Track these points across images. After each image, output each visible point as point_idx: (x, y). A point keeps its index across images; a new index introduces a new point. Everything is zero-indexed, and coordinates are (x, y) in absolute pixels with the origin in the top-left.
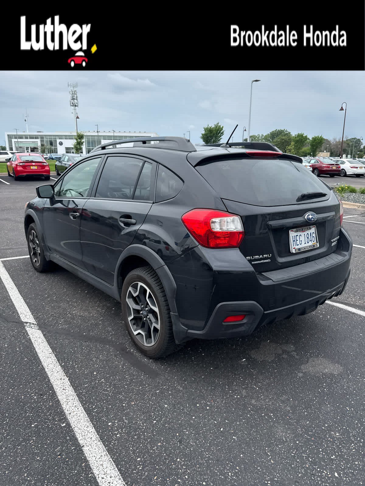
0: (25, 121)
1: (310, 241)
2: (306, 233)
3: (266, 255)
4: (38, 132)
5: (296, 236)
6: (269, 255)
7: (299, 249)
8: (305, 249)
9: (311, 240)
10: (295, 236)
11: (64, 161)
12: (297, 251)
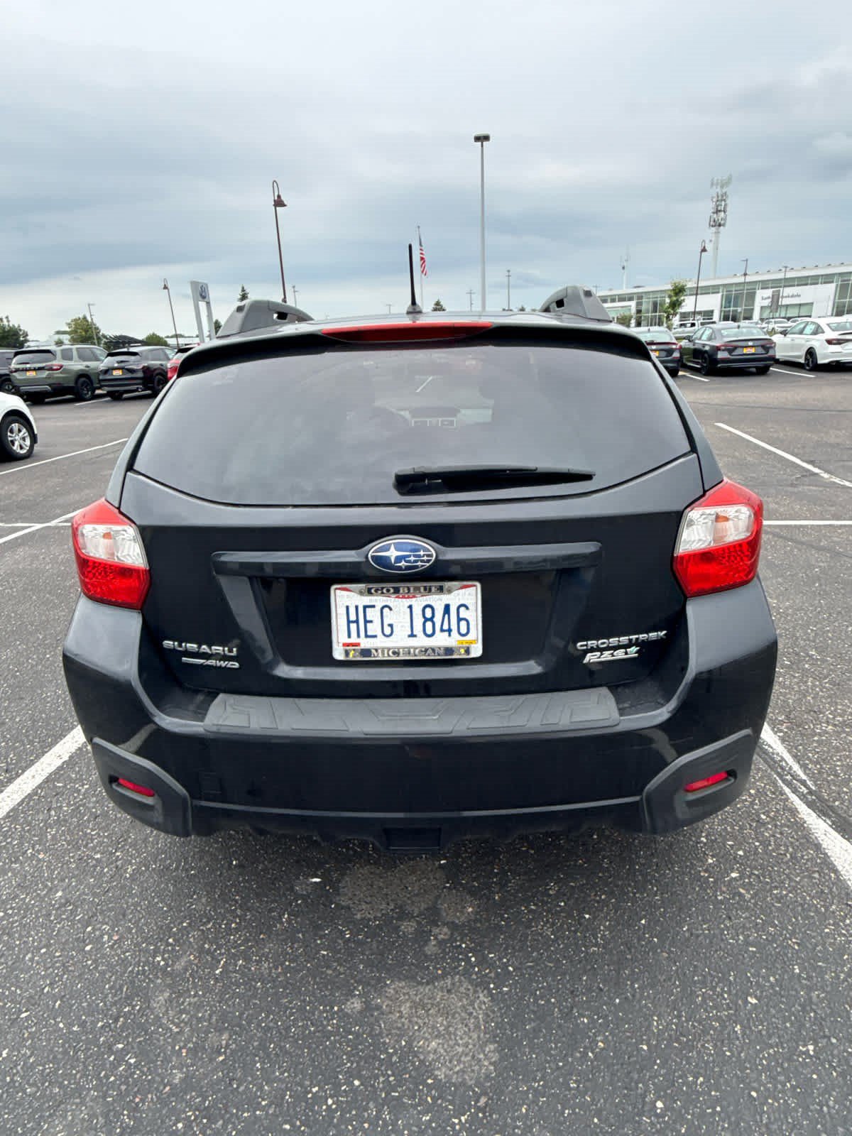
0: (624, 268)
1: (442, 630)
2: (418, 603)
3: (220, 646)
4: (636, 287)
5: (365, 607)
6: (231, 651)
7: (366, 652)
8: (394, 653)
9: (450, 630)
10: (357, 608)
11: (700, 339)
12: (354, 656)
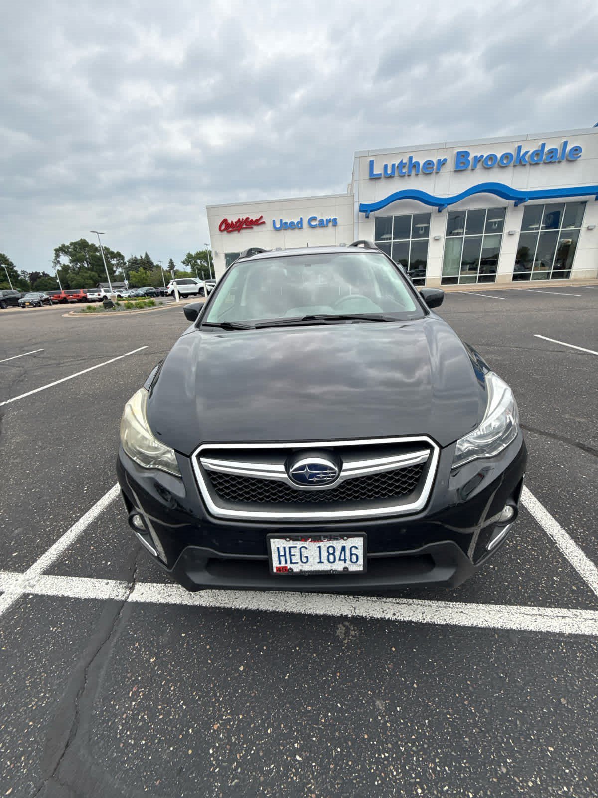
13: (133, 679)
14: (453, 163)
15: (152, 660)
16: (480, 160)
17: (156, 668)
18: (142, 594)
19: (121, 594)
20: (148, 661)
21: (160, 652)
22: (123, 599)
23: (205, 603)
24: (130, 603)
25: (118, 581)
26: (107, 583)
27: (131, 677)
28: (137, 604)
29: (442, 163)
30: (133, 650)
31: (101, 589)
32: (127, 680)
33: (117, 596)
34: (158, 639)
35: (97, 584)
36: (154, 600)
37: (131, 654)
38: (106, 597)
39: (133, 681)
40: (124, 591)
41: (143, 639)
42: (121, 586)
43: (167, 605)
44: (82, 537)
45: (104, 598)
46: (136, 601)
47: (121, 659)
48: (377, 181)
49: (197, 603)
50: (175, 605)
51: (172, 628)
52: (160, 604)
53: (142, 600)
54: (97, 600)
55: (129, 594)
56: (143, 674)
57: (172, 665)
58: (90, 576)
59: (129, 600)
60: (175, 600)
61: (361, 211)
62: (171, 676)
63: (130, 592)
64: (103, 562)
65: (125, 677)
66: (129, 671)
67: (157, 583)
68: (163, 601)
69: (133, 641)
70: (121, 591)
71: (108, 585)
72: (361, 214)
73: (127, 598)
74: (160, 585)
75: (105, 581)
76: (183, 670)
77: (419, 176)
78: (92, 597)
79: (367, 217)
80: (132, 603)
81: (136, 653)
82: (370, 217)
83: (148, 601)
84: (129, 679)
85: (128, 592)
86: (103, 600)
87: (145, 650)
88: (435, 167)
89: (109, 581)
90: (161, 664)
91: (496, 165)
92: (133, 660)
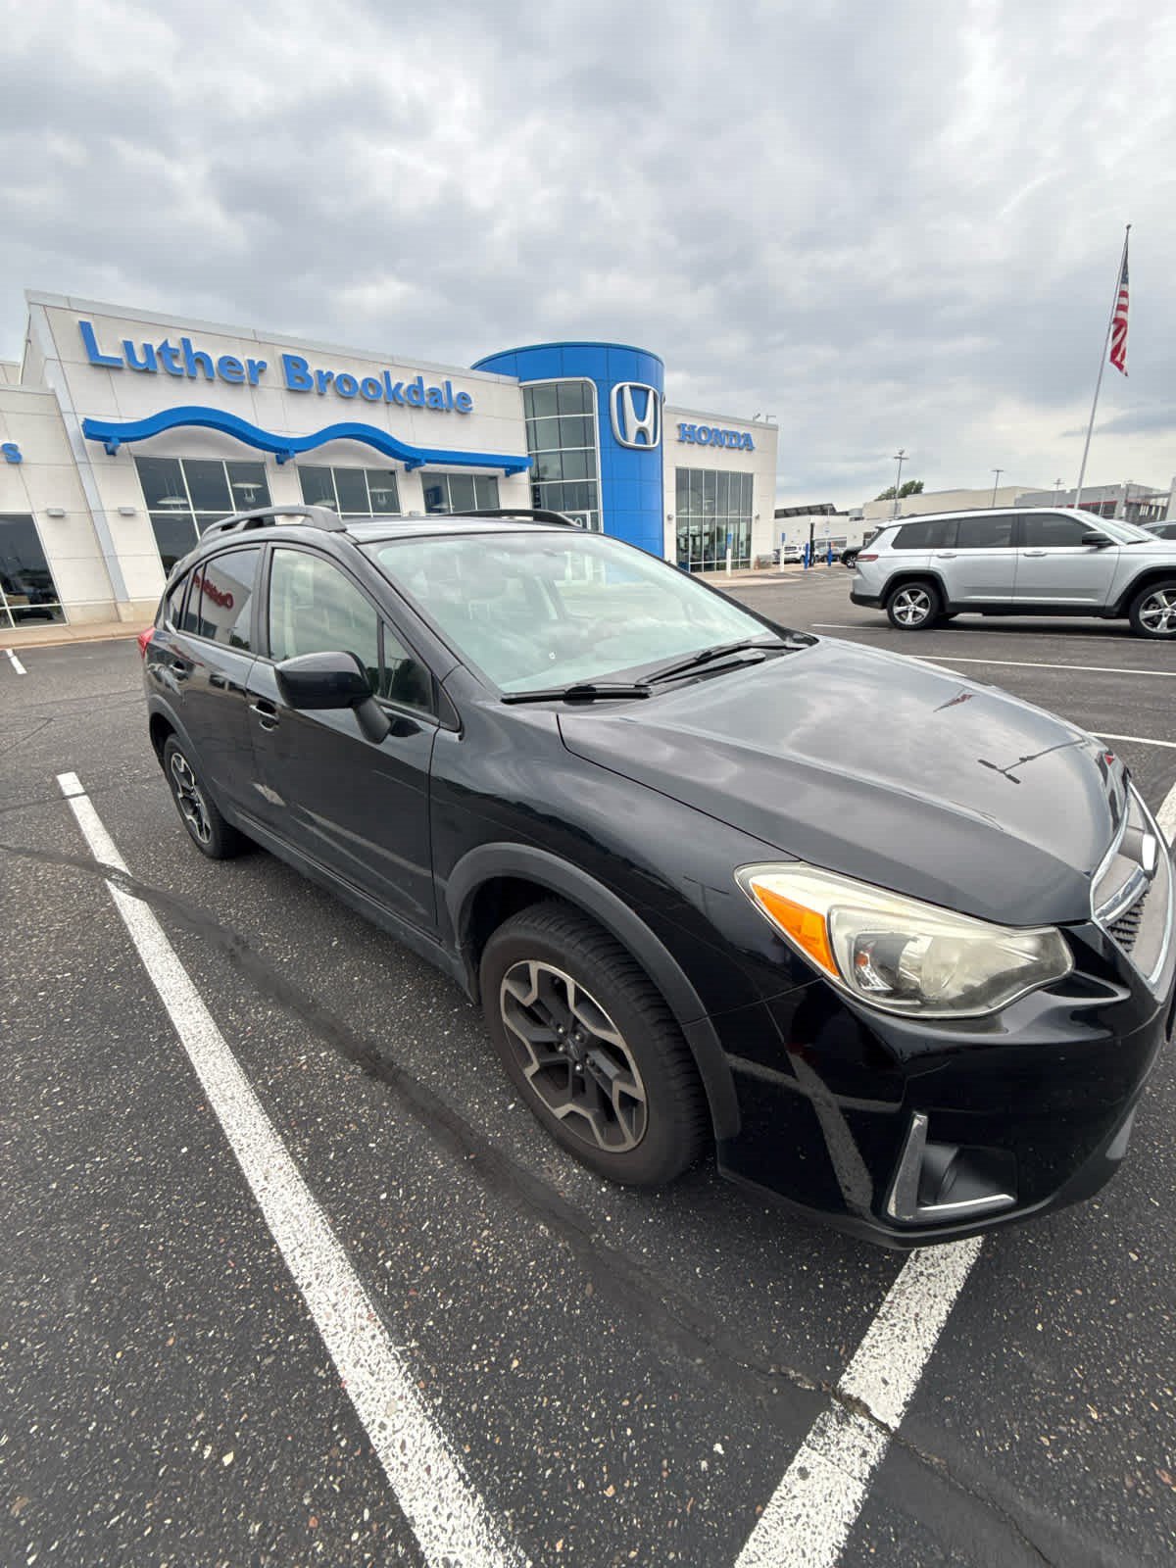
13: (1139, 1474)
14: (279, 370)
15: (1095, 1416)
16: (329, 381)
17: (1117, 1412)
18: (885, 1382)
19: (861, 1441)
20: (1095, 1425)
21: (1075, 1391)
22: (881, 1439)
23: (966, 1257)
24: (903, 1422)
25: (810, 1436)
26: (804, 1473)
27: (1133, 1478)
28: (915, 1408)
29: (258, 369)
30: (1057, 1453)
31: (819, 1499)
32: (1140, 1491)
33: (864, 1454)
34: (1038, 1383)
35: (793, 1508)
36: (922, 1358)
37: (1068, 1462)
38: (858, 1491)
39: (1145, 1477)
40: (855, 1431)
41: (1032, 1419)
42: (830, 1433)
43: (946, 1335)
44: (519, 1521)
45: (859, 1495)
46: (906, 1404)
47: (1079, 1495)
48: (112, 372)
49: (962, 1272)
50: (950, 1316)
51: (1016, 1343)
52: (936, 1347)
53: (905, 1388)
54: (858, 1520)
55: (871, 1417)
56: (1129, 1446)
57: (1114, 1375)
58: (745, 1526)
59: (895, 1423)
60: (934, 1312)
61: (89, 436)
62: (1136, 1387)
63: (866, 1411)
64: (704, 1464)
65: (1133, 1493)
66: (1117, 1480)
67: (864, 1334)
68: (930, 1340)
69: (1029, 1450)
70: (851, 1436)
71: (814, 1472)
72: (88, 442)
73: (883, 1427)
74: (873, 1330)
75: (790, 1477)
76: (1127, 1358)
77: (215, 383)
78: (841, 1535)
79: (112, 453)
80: (906, 1419)
81: (1070, 1450)
82: (118, 452)
83: (916, 1374)
84: (1138, 1485)
85: (863, 1421)
86: (866, 1504)
87: (1064, 1424)
88: (245, 373)
89: (798, 1462)
90: (1108, 1397)
91: (357, 394)
92: (1089, 1461)
